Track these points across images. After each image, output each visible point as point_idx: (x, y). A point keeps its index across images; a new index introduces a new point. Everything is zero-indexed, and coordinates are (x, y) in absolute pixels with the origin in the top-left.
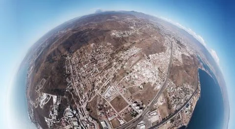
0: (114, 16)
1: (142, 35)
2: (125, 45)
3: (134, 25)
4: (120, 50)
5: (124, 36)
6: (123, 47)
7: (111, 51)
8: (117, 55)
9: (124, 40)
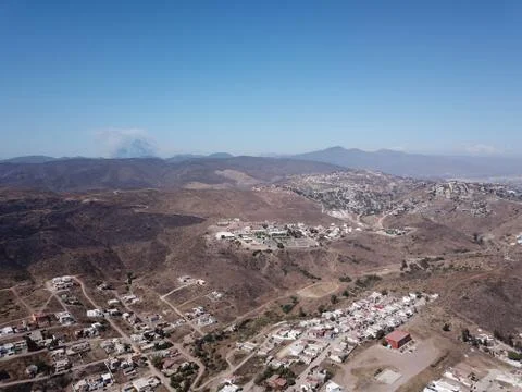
0: (227, 173)
1: (415, 238)
2: (306, 293)
3: (352, 204)
4: (272, 318)
5: (293, 244)
6: (295, 300)
7: (202, 324)
8: (248, 346)
9: (293, 264)
